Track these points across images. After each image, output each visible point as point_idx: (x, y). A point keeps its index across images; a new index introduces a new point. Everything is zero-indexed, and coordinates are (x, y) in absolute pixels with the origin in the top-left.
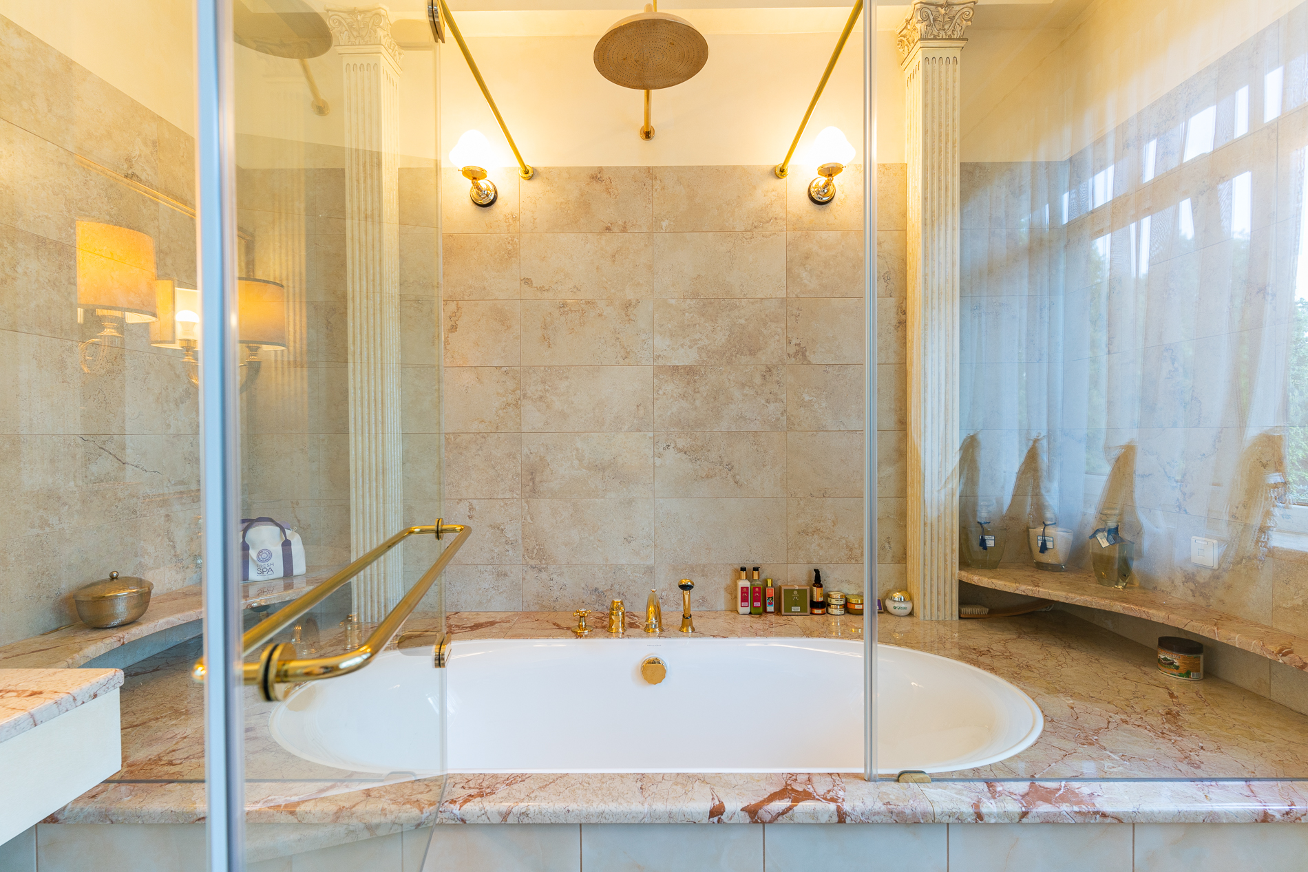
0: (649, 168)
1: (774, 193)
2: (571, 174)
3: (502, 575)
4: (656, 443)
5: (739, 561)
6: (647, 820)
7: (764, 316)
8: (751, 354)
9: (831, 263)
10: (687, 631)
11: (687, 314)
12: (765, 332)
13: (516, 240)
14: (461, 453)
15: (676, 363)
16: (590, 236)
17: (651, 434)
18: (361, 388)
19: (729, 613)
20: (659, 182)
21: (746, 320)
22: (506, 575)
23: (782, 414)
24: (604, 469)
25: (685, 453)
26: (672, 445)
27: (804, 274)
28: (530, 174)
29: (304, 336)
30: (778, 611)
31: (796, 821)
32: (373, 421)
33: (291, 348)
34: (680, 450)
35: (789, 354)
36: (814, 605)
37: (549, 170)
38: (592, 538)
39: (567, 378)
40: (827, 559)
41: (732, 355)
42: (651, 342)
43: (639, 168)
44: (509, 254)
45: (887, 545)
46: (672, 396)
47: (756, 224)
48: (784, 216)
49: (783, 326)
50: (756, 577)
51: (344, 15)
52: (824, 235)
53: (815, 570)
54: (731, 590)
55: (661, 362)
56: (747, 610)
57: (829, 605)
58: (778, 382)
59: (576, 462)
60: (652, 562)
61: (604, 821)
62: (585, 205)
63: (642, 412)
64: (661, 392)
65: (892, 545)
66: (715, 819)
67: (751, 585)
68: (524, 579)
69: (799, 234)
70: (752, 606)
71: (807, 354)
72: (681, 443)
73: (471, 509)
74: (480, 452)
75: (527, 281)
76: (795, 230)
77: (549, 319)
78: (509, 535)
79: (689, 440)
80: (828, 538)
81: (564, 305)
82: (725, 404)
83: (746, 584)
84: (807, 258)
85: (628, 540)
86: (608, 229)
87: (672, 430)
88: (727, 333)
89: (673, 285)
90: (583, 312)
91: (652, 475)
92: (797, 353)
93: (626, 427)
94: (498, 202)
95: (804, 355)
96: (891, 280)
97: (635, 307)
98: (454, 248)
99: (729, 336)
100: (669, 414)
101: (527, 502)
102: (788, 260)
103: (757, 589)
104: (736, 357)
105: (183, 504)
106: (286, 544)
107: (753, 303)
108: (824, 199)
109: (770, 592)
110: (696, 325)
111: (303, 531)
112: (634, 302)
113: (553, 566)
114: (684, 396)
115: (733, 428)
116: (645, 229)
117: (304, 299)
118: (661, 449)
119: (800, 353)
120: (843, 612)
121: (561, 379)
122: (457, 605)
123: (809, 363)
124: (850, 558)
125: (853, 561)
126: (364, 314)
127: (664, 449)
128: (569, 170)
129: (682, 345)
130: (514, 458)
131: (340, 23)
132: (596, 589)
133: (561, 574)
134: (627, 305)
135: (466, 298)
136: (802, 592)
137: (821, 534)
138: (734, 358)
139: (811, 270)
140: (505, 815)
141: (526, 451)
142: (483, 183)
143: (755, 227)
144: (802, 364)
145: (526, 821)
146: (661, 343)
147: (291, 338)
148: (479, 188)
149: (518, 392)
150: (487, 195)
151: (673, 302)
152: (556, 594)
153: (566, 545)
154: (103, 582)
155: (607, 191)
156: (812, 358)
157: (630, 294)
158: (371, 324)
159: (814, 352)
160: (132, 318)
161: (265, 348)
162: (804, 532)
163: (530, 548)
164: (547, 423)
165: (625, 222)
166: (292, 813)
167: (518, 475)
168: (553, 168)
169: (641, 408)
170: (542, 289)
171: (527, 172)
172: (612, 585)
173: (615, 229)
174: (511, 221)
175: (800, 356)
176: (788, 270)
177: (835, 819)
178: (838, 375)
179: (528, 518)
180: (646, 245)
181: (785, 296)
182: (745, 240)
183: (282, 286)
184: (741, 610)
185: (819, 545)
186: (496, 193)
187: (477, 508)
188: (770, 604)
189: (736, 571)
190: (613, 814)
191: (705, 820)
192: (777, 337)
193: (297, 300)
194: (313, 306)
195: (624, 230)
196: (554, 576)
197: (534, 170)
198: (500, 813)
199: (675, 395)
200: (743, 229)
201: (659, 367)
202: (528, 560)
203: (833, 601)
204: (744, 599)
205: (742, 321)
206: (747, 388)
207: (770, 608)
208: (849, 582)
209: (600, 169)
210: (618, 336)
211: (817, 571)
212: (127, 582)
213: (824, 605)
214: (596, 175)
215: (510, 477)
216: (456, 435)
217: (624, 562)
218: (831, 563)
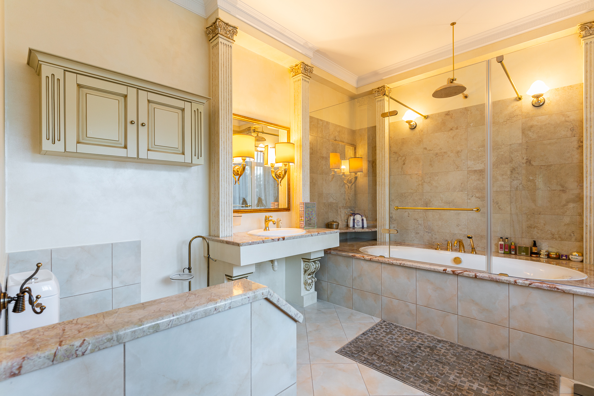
0: (466, 108)
1: (516, 107)
2: (439, 115)
3: (417, 233)
4: (468, 195)
5: (500, 236)
6: (429, 269)
7: (512, 151)
8: (506, 164)
9: (543, 127)
10: (474, 253)
11: (480, 153)
12: (512, 156)
13: (422, 137)
14: (406, 199)
15: (476, 169)
16: (445, 132)
17: (466, 192)
18: (380, 182)
19: (496, 253)
20: (469, 111)
21: (504, 152)
22: (418, 233)
23: (520, 184)
24: (450, 203)
25: (479, 198)
26: (474, 196)
27: (530, 133)
28: (426, 117)
29: (367, 169)
30: (516, 254)
31: (464, 275)
32: (382, 190)
33: (364, 172)
34: (477, 197)
35: (523, 163)
36: (532, 253)
37: (432, 115)
38: (445, 224)
39: (438, 176)
40: (541, 238)
41: (498, 165)
42: (466, 163)
43: (462, 109)
44: (420, 141)
45: (572, 235)
46: (474, 180)
47: (508, 119)
48: (521, 114)
49: (520, 153)
50: (506, 241)
51: (376, 89)
52: (540, 118)
53: (534, 241)
54: (496, 245)
55: (470, 169)
56: (503, 252)
57: (540, 254)
58: (518, 173)
59: (440, 201)
60: (467, 233)
61: (420, 268)
62: (444, 123)
63: (463, 185)
64: (470, 179)
65: (575, 234)
66: (444, 272)
67: (504, 243)
68: (424, 235)
69: (528, 119)
70: (504, 251)
71: (532, 162)
72: (477, 195)
73: (409, 214)
74: (411, 198)
75: (425, 149)
76: (526, 118)
77: (432, 159)
78: (420, 222)
79: (481, 194)
80: (541, 230)
81: (437, 154)
82: (495, 182)
83: (503, 243)
84: (531, 127)
85: (458, 226)
86: (451, 129)
87: (474, 191)
88: (496, 158)
89: (475, 144)
90: (443, 156)
91: (466, 205)
92: (527, 162)
93: (457, 190)
94: (417, 127)
95: (530, 163)
96: (575, 130)
97: (461, 152)
98: (404, 142)
99: (497, 158)
100: (473, 186)
101: (425, 213)
102: (523, 129)
103: (506, 245)
104: (499, 165)
105: (343, 209)
106: (363, 220)
107: (507, 146)
108: (541, 104)
109: (513, 247)
110: (483, 156)
111: (366, 218)
112: (460, 151)
113: (433, 232)
114: (479, 180)
115: (498, 190)
116: (464, 127)
117: (367, 160)
118: (470, 197)
119: (528, 162)
120: (547, 257)
121: (436, 176)
122: (404, 241)
123: (532, 165)
124: (553, 238)
125: (555, 239)
126: (380, 163)
127: (471, 197)
128: (438, 114)
129: (478, 163)
130: (421, 200)
131: (376, 91)
132: (447, 240)
133: (435, 235)
134: (458, 152)
135: (407, 155)
136: (526, 248)
137: (538, 228)
138: (499, 166)
139: (533, 131)
140: (400, 264)
141: (424, 198)
142: (412, 123)
143: (508, 120)
144: (529, 166)
145: (404, 265)
146: (470, 163)
147: (364, 170)
148: (411, 125)
149: (423, 181)
150: (414, 126)
151: (475, 149)
152: (434, 240)
153: (437, 226)
154: (332, 221)
155: (451, 118)
156: (533, 163)
157: (459, 148)
158: (382, 165)
159: (535, 161)
160: (336, 170)
161: (358, 173)
162: (530, 227)
163: (426, 226)
164: (431, 190)
165: (457, 126)
166: (364, 257)
167: (422, 205)
168: (433, 114)
169: (462, 184)
170: (430, 150)
171: (425, 117)
172: (452, 239)
173: (454, 129)
174: (420, 132)
175: (528, 163)
176: (523, 133)
177: (474, 276)
178: (547, 169)
179: (425, 217)
180: (465, 132)
181: (521, 142)
182: (503, 125)
183: (362, 158)
184: (500, 252)
185: (537, 232)
186: (416, 124)
187: (410, 214)
188: (513, 251)
189: (499, 239)
190: (422, 267)
191: (442, 272)
192: (518, 157)
193: (365, 160)
194: (369, 161)
195: (457, 129)
196: (433, 235)
197: (427, 116)
198: (399, 263)
199: (475, 179)
200: (503, 121)
201: (469, 171)
202: (425, 230)
203: (541, 253)
204: (501, 248)
205: (502, 153)
206: (504, 176)
207: (513, 253)
208: (552, 247)
209: (449, 111)
210: (455, 162)
211: (535, 242)
212: (335, 222)
213: (538, 254)
214: (448, 114)
215: (420, 205)
216: (405, 193)
217: (456, 233)
218: (543, 239)
